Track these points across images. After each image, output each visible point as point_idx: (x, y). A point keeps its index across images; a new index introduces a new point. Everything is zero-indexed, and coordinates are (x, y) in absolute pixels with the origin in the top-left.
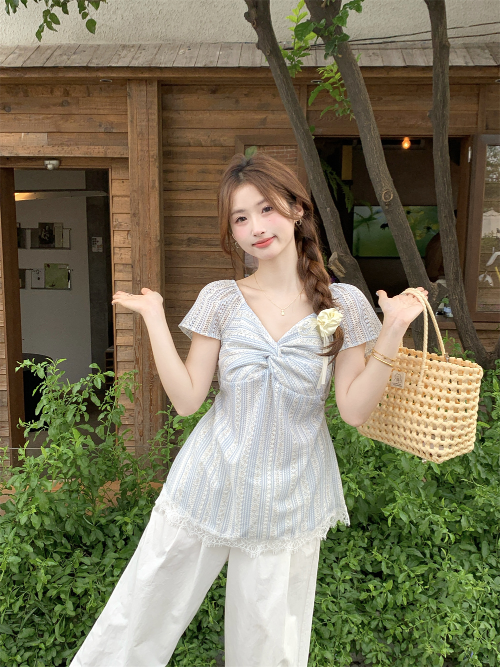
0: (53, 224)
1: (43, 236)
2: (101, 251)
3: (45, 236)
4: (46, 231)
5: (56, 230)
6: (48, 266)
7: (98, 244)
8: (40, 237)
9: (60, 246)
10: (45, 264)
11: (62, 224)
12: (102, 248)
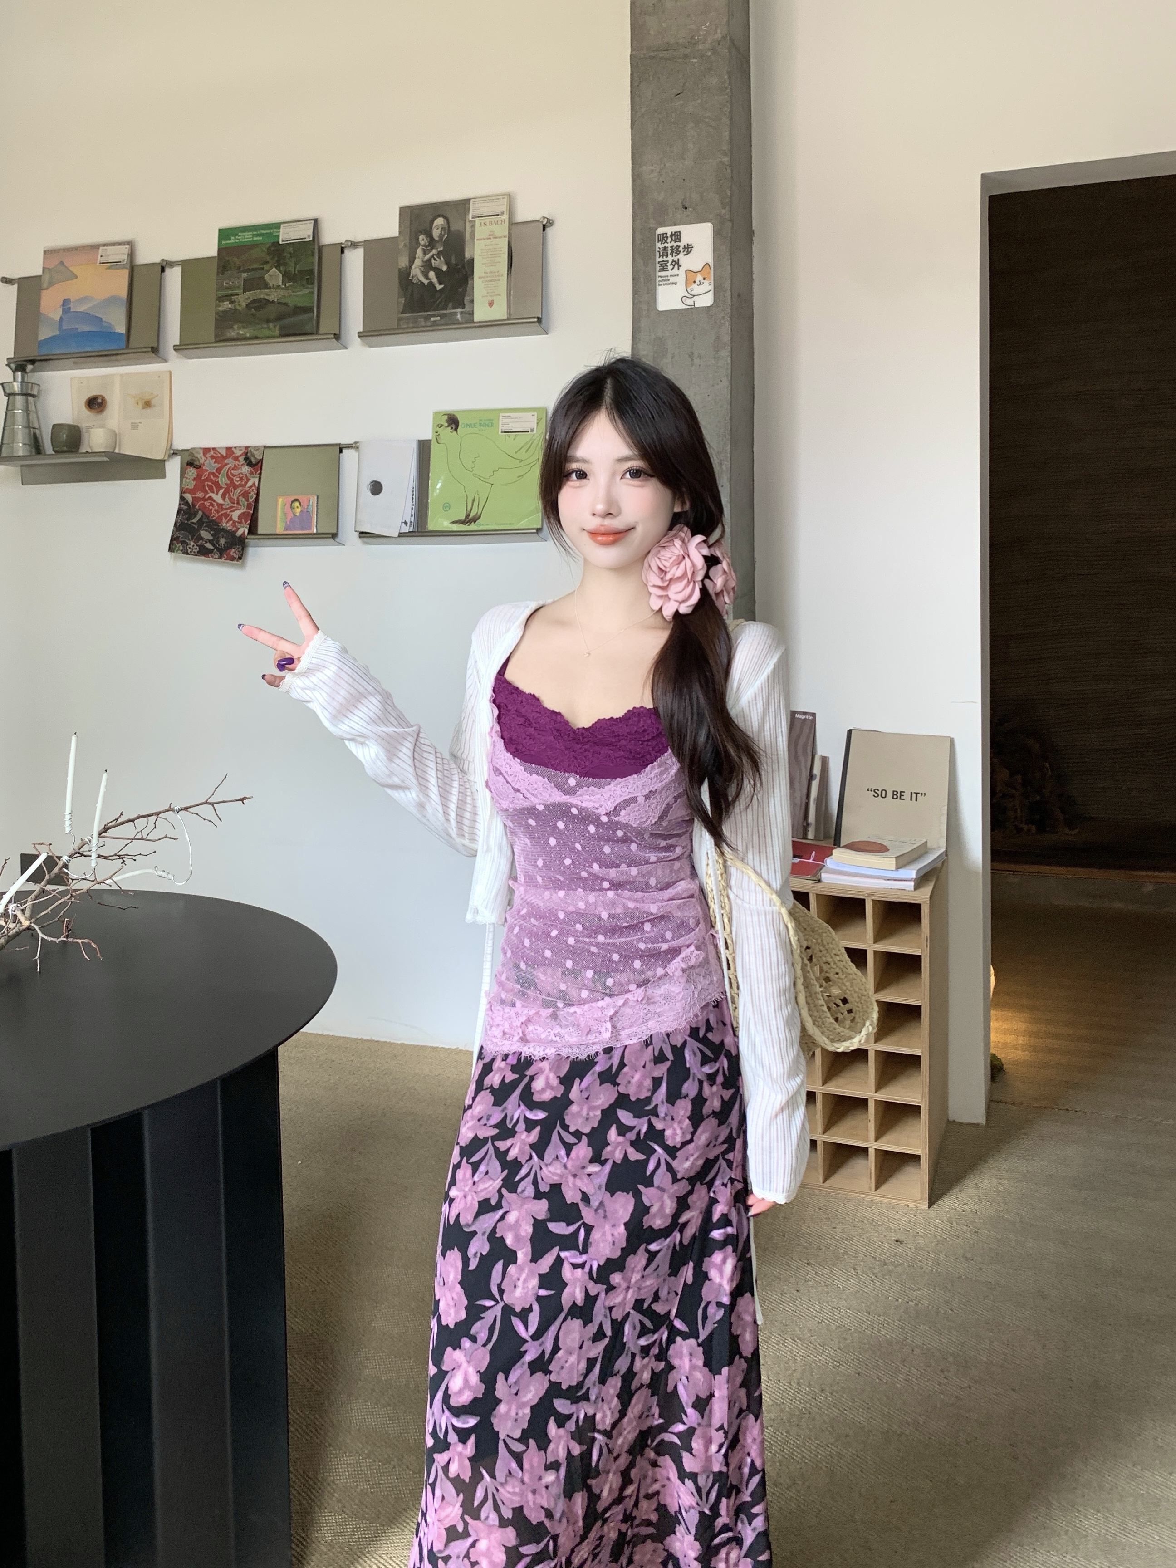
0: (463, 205)
1: (416, 271)
2: (706, 300)
3: (428, 266)
4: (432, 243)
5: (481, 231)
6: (453, 422)
7: (687, 262)
8: (405, 276)
9: (500, 312)
10: (436, 414)
11: (510, 199)
12: (708, 286)
